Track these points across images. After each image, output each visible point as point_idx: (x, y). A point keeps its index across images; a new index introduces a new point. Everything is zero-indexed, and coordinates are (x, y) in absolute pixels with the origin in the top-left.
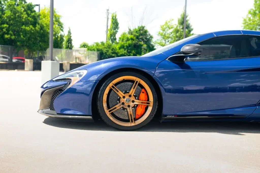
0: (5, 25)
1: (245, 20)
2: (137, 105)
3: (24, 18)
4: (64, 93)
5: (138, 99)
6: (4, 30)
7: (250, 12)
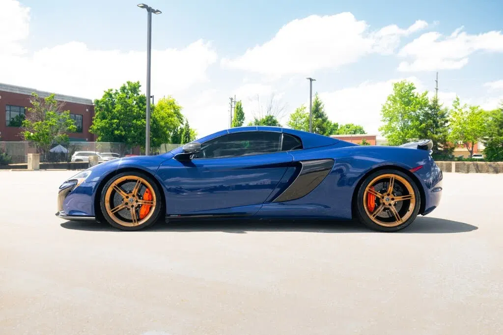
0: (115, 121)
1: (384, 107)
2: (142, 205)
3: (136, 111)
4: (72, 194)
5: (143, 199)
6: (114, 126)
7: (389, 99)
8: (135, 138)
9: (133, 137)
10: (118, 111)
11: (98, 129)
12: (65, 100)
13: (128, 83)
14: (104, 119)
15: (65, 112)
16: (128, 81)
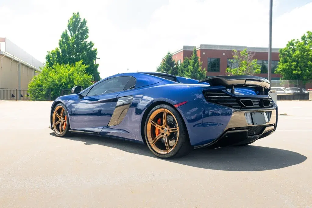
0: (294, 63)
6: (293, 67)
8: (309, 75)
9: (308, 76)
10: (296, 56)
11: (281, 71)
12: (256, 51)
13: (308, 32)
14: (285, 63)
15: (254, 60)
16: (307, 31)
